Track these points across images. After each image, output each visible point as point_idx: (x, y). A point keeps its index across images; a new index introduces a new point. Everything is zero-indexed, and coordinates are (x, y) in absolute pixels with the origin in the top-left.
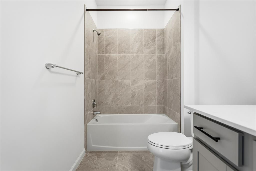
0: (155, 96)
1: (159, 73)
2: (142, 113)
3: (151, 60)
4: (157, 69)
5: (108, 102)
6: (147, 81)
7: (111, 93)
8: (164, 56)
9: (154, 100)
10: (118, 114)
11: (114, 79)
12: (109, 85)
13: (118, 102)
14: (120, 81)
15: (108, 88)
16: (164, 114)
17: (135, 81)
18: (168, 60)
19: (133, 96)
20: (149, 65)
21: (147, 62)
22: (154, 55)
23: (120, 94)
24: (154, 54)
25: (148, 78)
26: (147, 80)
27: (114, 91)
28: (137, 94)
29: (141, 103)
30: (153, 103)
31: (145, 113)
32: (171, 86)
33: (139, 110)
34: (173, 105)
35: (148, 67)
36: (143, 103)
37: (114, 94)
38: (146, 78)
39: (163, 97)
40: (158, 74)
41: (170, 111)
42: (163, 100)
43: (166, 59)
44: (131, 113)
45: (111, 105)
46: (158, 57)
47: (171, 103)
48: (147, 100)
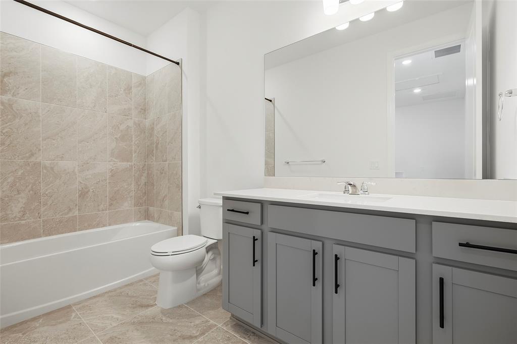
0: (130, 192)
1: (137, 151)
2: (104, 226)
3: (123, 127)
4: (135, 143)
5: (9, 212)
6: (114, 165)
7: (18, 191)
8: (147, 123)
9: (129, 199)
10: (41, 237)
11: (30, 157)
12: (12, 172)
13: (42, 210)
14: (47, 163)
15: (9, 180)
16: (147, 221)
17: (88, 163)
18: (155, 132)
19: (83, 194)
20: (120, 134)
21: (115, 129)
22: (128, 119)
23: (49, 191)
24: (127, 116)
25: (116, 158)
26: (115, 162)
27: (30, 186)
28: (91, 190)
29: (102, 207)
30: (126, 204)
31: (110, 225)
32: (162, 173)
33: (98, 220)
34: (166, 202)
35: (115, 138)
36: (105, 206)
37: (31, 192)
38: (112, 160)
39: (144, 191)
40: (135, 152)
41: (161, 213)
42: (144, 197)
43: (153, 129)
44: (79, 229)
45: (20, 219)
46: (135, 123)
47: (163, 200)
48: (116, 199)
